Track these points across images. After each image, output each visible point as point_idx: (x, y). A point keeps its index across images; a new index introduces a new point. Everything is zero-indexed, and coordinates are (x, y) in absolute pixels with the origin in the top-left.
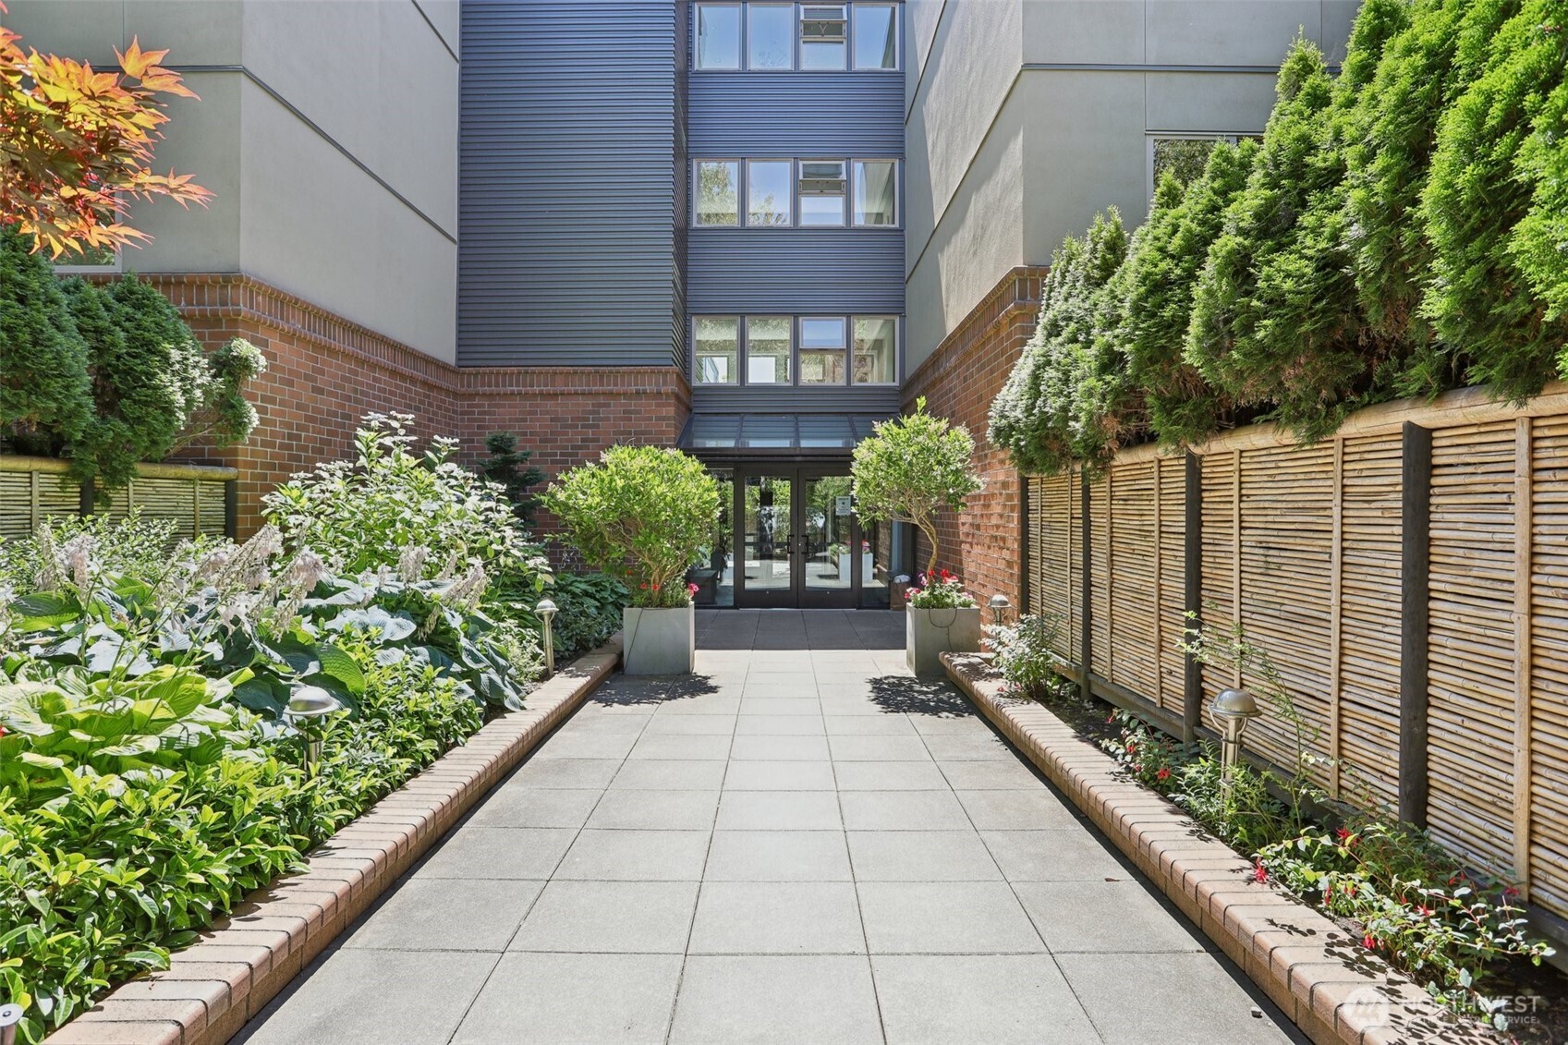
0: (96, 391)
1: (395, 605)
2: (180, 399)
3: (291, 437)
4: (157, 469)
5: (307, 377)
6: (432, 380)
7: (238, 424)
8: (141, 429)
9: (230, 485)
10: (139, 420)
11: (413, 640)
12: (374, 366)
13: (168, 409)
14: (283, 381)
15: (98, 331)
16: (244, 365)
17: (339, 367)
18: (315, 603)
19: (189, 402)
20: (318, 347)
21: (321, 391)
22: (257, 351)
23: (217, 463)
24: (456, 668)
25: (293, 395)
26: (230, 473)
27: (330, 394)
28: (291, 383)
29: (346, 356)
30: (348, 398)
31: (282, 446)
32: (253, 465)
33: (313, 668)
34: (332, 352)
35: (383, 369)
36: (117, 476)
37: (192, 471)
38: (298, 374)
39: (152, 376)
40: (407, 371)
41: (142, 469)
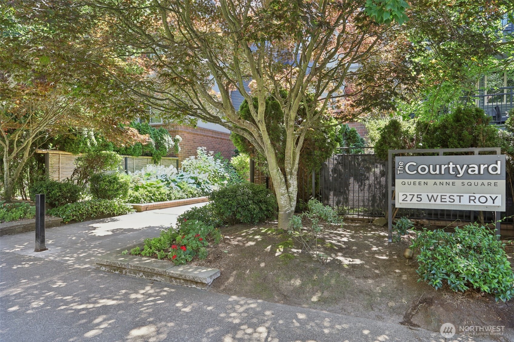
0: (156, 146)
1: (192, 178)
2: (167, 147)
3: (189, 151)
4: (165, 158)
5: (192, 140)
6: (222, 137)
7: (177, 150)
8: (162, 152)
9: (177, 160)
10: (162, 150)
11: (194, 183)
12: (207, 136)
13: (166, 148)
14: (187, 141)
15: (156, 137)
16: (178, 140)
17: (199, 137)
18: (181, 177)
19: (169, 147)
20: (194, 134)
21: (195, 142)
22: (180, 137)
23: (176, 157)
24: (200, 188)
25: (189, 144)
26: (177, 158)
27: (197, 143)
28: (189, 142)
29: (201, 135)
30: (201, 143)
31: (187, 153)
32: (182, 157)
33: (176, 184)
34: (197, 135)
35: (210, 136)
36: (159, 159)
37: (171, 158)
38: (190, 140)
39: (163, 143)
40: (216, 136)
41: (162, 158)
